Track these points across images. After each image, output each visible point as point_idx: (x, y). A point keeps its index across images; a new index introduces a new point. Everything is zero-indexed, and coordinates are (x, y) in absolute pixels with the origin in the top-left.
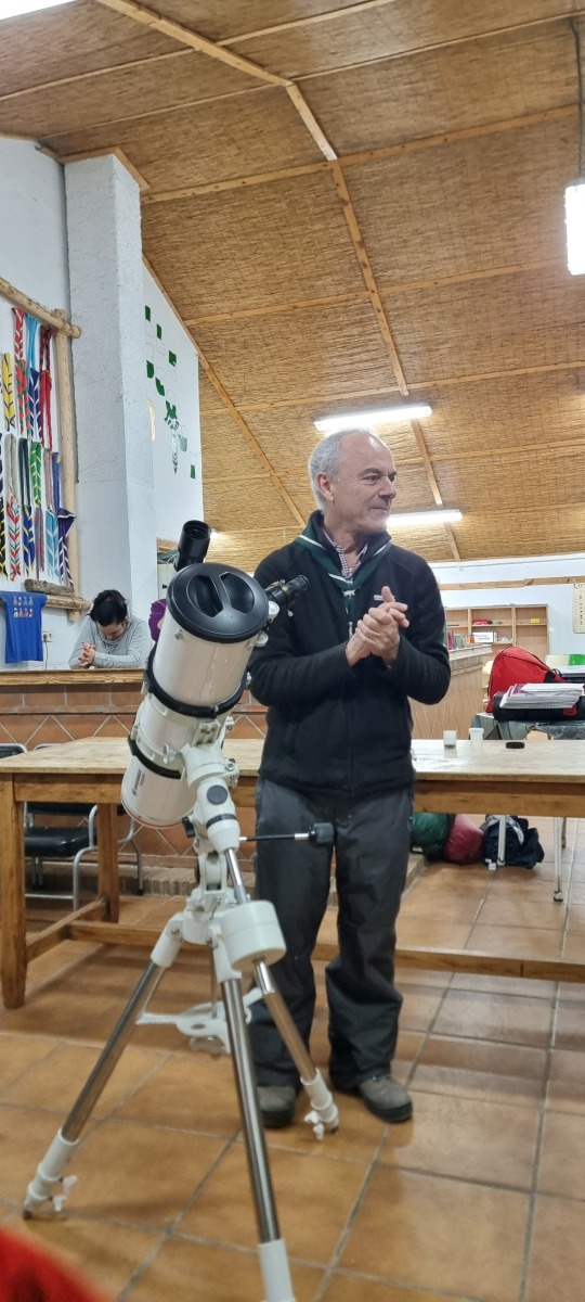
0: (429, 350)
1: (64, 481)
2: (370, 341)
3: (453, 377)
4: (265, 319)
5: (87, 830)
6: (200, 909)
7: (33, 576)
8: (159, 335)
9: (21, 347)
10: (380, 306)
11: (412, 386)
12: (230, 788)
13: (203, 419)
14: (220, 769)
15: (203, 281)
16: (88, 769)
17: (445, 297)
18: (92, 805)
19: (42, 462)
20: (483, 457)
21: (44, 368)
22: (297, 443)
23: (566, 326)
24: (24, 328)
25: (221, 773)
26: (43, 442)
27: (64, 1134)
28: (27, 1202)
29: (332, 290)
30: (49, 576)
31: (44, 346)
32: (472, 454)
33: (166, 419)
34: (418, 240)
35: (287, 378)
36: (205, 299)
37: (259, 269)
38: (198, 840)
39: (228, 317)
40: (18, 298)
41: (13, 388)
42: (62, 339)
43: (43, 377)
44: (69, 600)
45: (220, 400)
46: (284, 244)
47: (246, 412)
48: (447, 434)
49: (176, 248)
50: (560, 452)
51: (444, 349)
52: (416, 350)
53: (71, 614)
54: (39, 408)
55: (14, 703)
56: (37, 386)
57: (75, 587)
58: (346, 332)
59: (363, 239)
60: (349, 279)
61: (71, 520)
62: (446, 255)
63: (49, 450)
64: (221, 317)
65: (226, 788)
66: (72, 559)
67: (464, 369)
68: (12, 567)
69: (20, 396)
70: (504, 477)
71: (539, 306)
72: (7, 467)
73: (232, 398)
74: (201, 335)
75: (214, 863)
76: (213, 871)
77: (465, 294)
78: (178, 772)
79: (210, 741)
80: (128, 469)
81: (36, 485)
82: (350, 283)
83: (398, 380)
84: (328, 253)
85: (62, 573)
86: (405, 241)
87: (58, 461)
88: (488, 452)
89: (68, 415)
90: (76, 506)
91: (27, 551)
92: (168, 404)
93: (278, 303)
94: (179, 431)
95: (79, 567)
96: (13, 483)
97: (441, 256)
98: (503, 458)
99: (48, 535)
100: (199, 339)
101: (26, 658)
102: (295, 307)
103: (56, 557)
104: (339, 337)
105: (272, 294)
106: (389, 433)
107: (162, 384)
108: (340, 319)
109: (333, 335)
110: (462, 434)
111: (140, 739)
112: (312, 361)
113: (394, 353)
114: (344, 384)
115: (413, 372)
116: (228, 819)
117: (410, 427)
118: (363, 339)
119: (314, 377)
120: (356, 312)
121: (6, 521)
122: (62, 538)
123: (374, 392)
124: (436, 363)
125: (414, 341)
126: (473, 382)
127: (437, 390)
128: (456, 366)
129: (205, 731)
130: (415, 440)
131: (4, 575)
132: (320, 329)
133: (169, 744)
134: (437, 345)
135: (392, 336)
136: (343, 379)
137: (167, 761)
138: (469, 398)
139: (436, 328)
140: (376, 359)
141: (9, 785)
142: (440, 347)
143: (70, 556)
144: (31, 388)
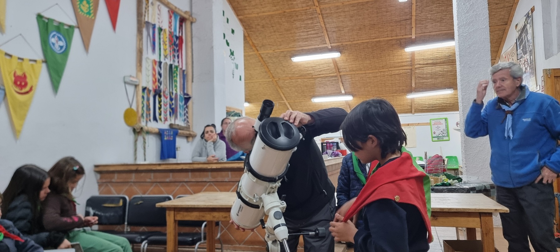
0: (340, 30)
1: (187, 81)
2: (316, 26)
3: (350, 41)
4: (272, 16)
5: (200, 234)
7: (173, 122)
8: (228, 22)
9: (171, 26)
10: (320, 12)
11: (333, 45)
13: (245, 56)
16: (208, 205)
17: (346, 9)
18: (203, 222)
19: (178, 73)
20: (362, 74)
21: (180, 35)
22: (284, 67)
23: (396, 22)
24: (173, 18)
25: (279, 206)
26: (179, 65)
29: (300, 5)
30: (180, 122)
31: (181, 26)
32: (357, 72)
33: (230, 56)
35: (281, 40)
36: (247, 8)
39: (257, 15)
40: (171, 6)
41: (167, 43)
42: (188, 23)
43: (180, 39)
44: (188, 132)
45: (252, 48)
47: (263, 53)
48: (347, 64)
50: (393, 73)
51: (346, 30)
52: (335, 30)
53: (188, 139)
54: (178, 51)
55: (167, 177)
56: (178, 42)
57: (191, 127)
58: (306, 22)
60: (307, 1)
61: (190, 98)
63: (181, 69)
64: (254, 15)
65: (281, 212)
66: (190, 115)
67: (354, 38)
68: (164, 118)
69: (170, 46)
70: (370, 82)
71: (385, 14)
72: (164, 75)
73: (257, 48)
74: (245, 22)
75: (275, 245)
76: (275, 249)
77: (355, 8)
78: (258, 205)
80: (215, 77)
81: (176, 83)
82: (308, 3)
83: (327, 42)
85: (185, 121)
87: (185, 73)
88: (364, 72)
89: (190, 54)
90: (192, 93)
91: (171, 111)
92: (231, 50)
93: (277, 10)
94: (235, 61)
95: (192, 118)
96: (166, 82)
98: (370, 75)
99: (180, 105)
100: (244, 24)
101: (169, 157)
102: (285, 12)
103: (183, 113)
104: (303, 24)
105: (275, 6)
106: (323, 63)
107: (228, 42)
108: (303, 17)
109: (300, 23)
110: (353, 64)
111: (242, 192)
112: (291, 33)
113: (325, 31)
114: (304, 43)
115: (333, 39)
116: (283, 226)
117: (331, 61)
118: (312, 25)
119: (292, 40)
120: (310, 14)
121: (163, 98)
122: (185, 106)
123: (317, 47)
124: (342, 35)
125: (334, 26)
126: (358, 43)
127: (343, 46)
128: (350, 37)
129: (272, 188)
130: (333, 66)
131: (161, 122)
132: (295, 21)
133: (256, 194)
134: (343, 28)
135: (325, 24)
136: (304, 41)
137: (255, 201)
138: (356, 50)
139: (343, 22)
140: (318, 33)
141: (172, 213)
142: (344, 29)
143: (189, 113)
144: (175, 43)
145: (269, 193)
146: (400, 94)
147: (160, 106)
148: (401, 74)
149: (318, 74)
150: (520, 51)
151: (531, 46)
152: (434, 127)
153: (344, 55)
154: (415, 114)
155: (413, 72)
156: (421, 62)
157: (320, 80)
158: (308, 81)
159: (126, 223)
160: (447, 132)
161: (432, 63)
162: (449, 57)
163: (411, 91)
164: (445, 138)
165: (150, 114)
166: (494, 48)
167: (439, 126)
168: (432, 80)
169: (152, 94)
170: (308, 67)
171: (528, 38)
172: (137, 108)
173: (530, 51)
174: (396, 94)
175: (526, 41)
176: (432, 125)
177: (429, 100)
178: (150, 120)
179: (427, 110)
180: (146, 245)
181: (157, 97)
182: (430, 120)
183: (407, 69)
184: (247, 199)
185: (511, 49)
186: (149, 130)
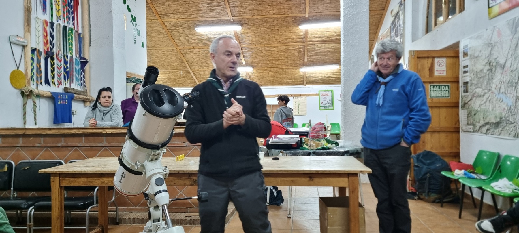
0: (241, 4)
1: (84, 45)
3: (250, 16)
5: (93, 197)
6: (150, 231)
7: (68, 86)
11: (234, 18)
12: (165, 179)
13: (147, 23)
14: (161, 171)
16: (96, 171)
18: (96, 187)
19: (74, 36)
20: (261, 47)
22: (188, 36)
25: (161, 173)
26: (74, 28)
30: (76, 86)
32: (257, 46)
33: (131, 22)
35: (184, 9)
38: (150, 201)
41: (60, 3)
44: (85, 97)
45: (155, 16)
47: (166, 22)
48: (248, 37)
50: (289, 48)
51: (247, 5)
52: (237, 4)
53: (86, 103)
54: (73, 13)
55: (58, 142)
56: (72, 3)
57: (88, 91)
61: (87, 62)
63: (77, 31)
65: (163, 178)
66: (87, 79)
67: (254, 13)
68: (58, 81)
69: (64, 7)
70: (269, 55)
72: (57, 38)
73: (160, 16)
75: (157, 211)
76: (157, 214)
78: (141, 172)
79: (156, 159)
80: (114, 42)
81: (71, 46)
83: (229, 15)
85: (82, 85)
87: (81, 36)
88: (263, 46)
89: (86, 17)
90: (89, 56)
91: (65, 74)
92: (132, 16)
94: (137, 27)
95: (90, 83)
96: (59, 44)
98: (269, 48)
99: (76, 69)
101: (63, 121)
103: (79, 78)
107: (129, 7)
110: (253, 38)
111: (124, 159)
113: (227, 4)
114: (207, 14)
115: (234, 12)
116: (164, 192)
119: (195, 10)
121: (55, 61)
122: (82, 70)
123: (219, 18)
124: (244, 10)
126: (258, 18)
127: (244, 20)
128: (251, 12)
129: (154, 155)
131: (54, 85)
133: (138, 161)
136: (207, 12)
137: (136, 168)
138: (256, 24)
140: (220, 6)
141: (57, 179)
143: (85, 78)
144: (69, 4)
145: (152, 160)
146: (295, 68)
147: (52, 69)
148: (295, 49)
150: (393, 34)
151: (402, 30)
152: (322, 98)
153: (245, 28)
154: (307, 86)
155: (306, 48)
156: (313, 40)
159: (12, 189)
160: (333, 103)
161: (322, 41)
162: (337, 36)
163: (303, 65)
164: (330, 108)
165: (41, 77)
166: (373, 30)
167: (326, 97)
168: (322, 56)
169: (43, 56)
171: (400, 23)
172: (26, 71)
173: (401, 35)
174: (291, 68)
175: (399, 26)
176: (320, 96)
177: (318, 74)
178: (41, 83)
179: (316, 82)
180: (33, 211)
181: (49, 59)
182: (319, 91)
183: (301, 45)
184: (129, 166)
185: (386, 32)
186: (40, 93)
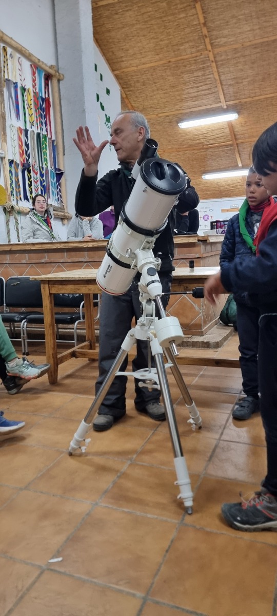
0: (238, 83)
1: (58, 154)
2: (208, 79)
3: (250, 97)
4: (154, 68)
5: (79, 313)
6: (143, 325)
8: (101, 79)
9: (35, 85)
10: (213, 59)
11: (229, 103)
15: (123, 49)
16: (82, 277)
17: (247, 53)
19: (47, 144)
21: (47, 96)
22: (170, 136)
24: (37, 75)
25: (153, 262)
26: (48, 134)
27: (85, 421)
28: (70, 449)
29: (189, 51)
30: (53, 202)
31: (47, 85)
33: (105, 123)
34: (234, 21)
35: (165, 101)
36: (124, 59)
37: (152, 41)
39: (136, 68)
40: (33, 59)
41: (32, 106)
42: (55, 81)
43: (46, 101)
44: (62, 214)
46: (165, 26)
49: (109, 31)
51: (245, 82)
52: (232, 83)
53: (63, 221)
54: (45, 117)
56: (44, 105)
57: (65, 207)
58: (195, 74)
59: (205, 22)
60: (197, 45)
61: (62, 173)
62: (249, 29)
63: (51, 139)
64: (132, 69)
65: (155, 268)
66: (63, 194)
67: (255, 93)
69: (36, 111)
72: (31, 147)
74: (122, 79)
75: (149, 305)
76: (150, 308)
77: (258, 50)
78: (129, 265)
79: (149, 248)
81: (45, 156)
82: (198, 47)
83: (221, 100)
84: (187, 30)
85: (58, 200)
86: (227, 22)
87: (55, 144)
89: (59, 120)
90: (64, 167)
91: (42, 188)
92: (106, 115)
93: (161, 60)
95: (66, 198)
96: (35, 155)
97: (246, 30)
99: (51, 182)
100: (121, 81)
102: (170, 62)
103: (56, 192)
104: (192, 77)
105: (158, 54)
106: (216, 128)
107: (103, 105)
108: (193, 67)
109: (189, 76)
111: (112, 249)
112: (177, 91)
113: (220, 85)
114: (194, 103)
115: (229, 95)
116: (156, 282)
117: (226, 125)
118: (204, 78)
119: (178, 100)
120: (200, 63)
121: (32, 174)
122: (58, 183)
123: (209, 107)
124: (241, 90)
125: (230, 78)
126: (260, 99)
127: (241, 104)
128: (251, 91)
129: (147, 243)
130: (229, 132)
132: (182, 73)
134: (242, 79)
135: (219, 76)
136: (193, 100)
138: (257, 108)
139: (242, 70)
140: (210, 89)
141: (47, 286)
142: (244, 81)
143: (62, 192)
144: (41, 106)
147: (30, 183)
149: (210, 143)
153: (243, 116)
157: (213, 151)
158: (198, 153)
159: (5, 304)
165: (20, 192)
169: (20, 168)
170: (198, 135)
172: (6, 185)
178: (21, 199)
180: (26, 323)
181: (26, 172)
184: (118, 256)
186: (21, 210)
